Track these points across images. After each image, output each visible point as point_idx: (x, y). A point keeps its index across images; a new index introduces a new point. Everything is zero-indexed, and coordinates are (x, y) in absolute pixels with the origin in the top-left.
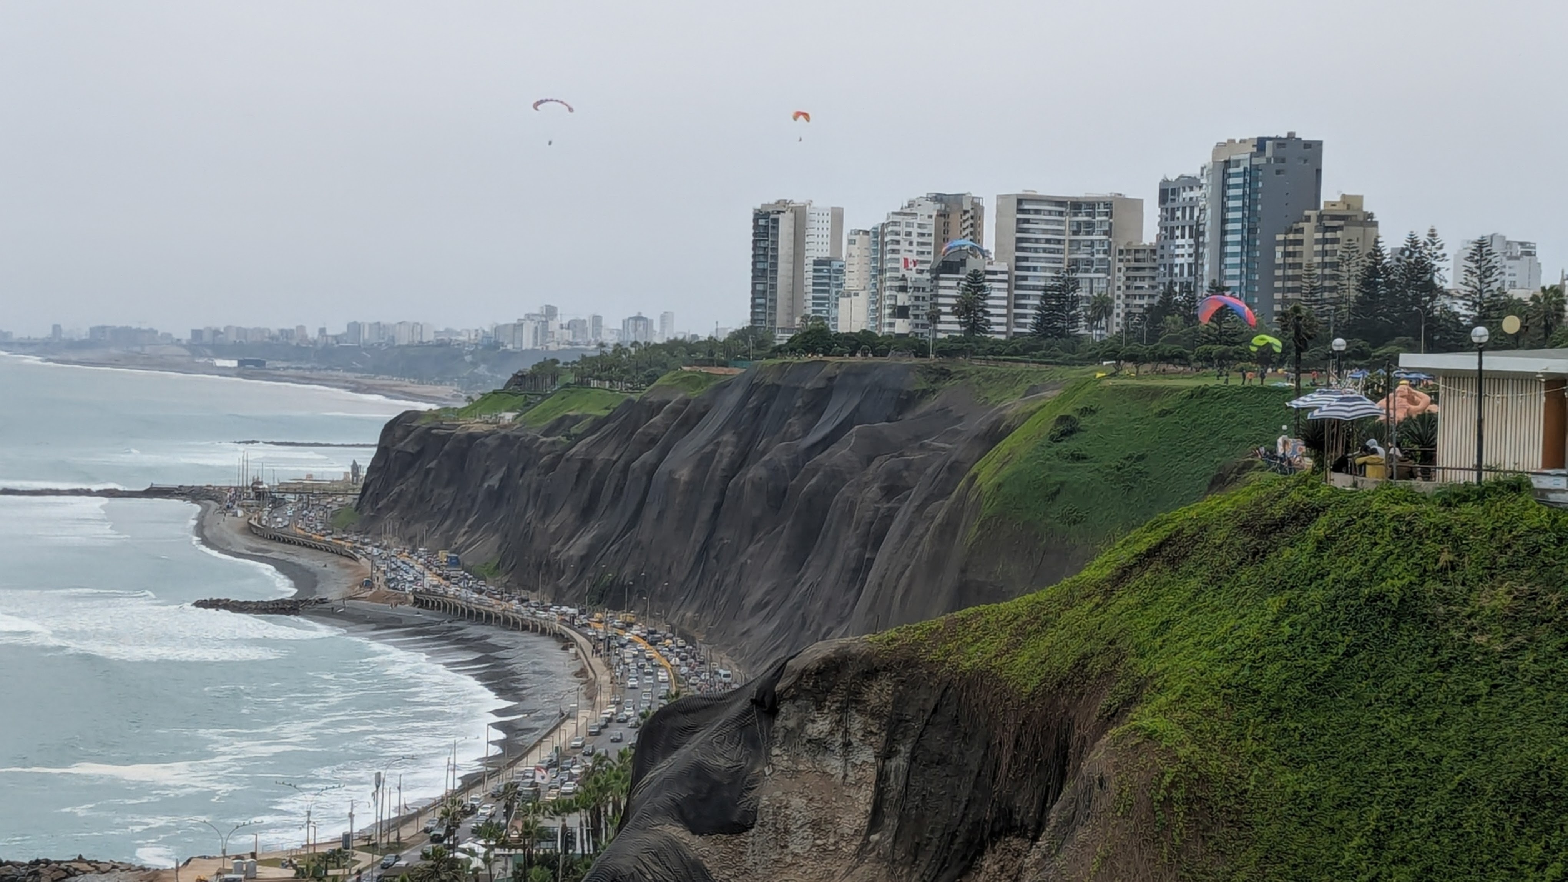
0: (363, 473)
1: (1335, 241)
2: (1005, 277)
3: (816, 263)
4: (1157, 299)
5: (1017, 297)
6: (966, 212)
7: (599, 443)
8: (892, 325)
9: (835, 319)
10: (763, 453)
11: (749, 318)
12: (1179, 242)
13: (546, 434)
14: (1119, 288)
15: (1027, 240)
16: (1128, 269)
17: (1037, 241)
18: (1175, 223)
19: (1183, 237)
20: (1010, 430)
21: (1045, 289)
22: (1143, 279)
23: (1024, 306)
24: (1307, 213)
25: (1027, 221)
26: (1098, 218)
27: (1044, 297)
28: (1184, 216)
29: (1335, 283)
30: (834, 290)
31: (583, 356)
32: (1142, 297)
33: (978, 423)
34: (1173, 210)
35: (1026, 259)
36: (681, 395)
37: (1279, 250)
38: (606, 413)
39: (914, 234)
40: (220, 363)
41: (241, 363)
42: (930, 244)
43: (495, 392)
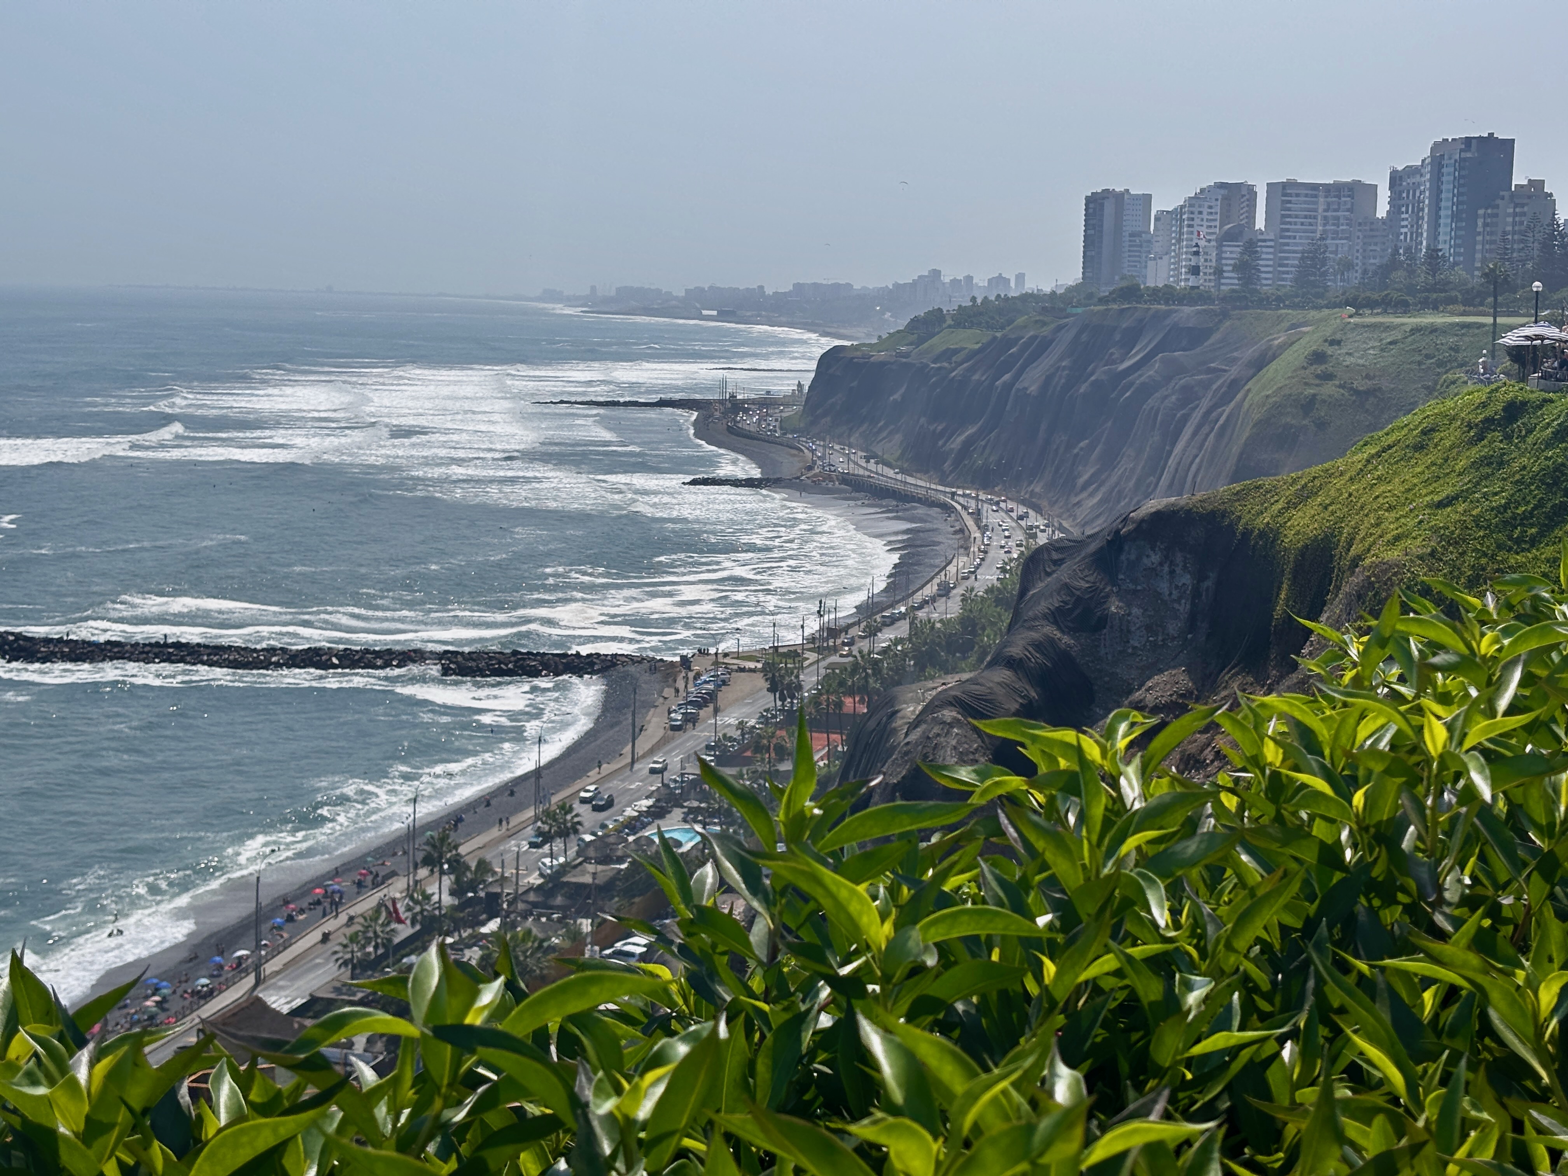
0: (806, 389)
1: (1524, 214)
2: (1272, 244)
3: (1131, 235)
4: (1386, 259)
5: (1281, 258)
6: (1243, 196)
7: (972, 370)
8: (1187, 280)
9: (1145, 277)
10: (1092, 374)
11: (1081, 276)
12: (1404, 216)
13: (934, 362)
14: (1358, 251)
15: (1290, 216)
16: (1365, 237)
17: (1297, 217)
18: (1402, 202)
19: (1407, 212)
20: (1274, 357)
21: (1303, 252)
22: (1376, 244)
23: (1286, 265)
24: (1502, 193)
25: (1290, 202)
26: (1343, 199)
27: (1302, 258)
28: (1408, 197)
29: (1522, 245)
30: (1144, 255)
31: (960, 306)
32: (1375, 258)
33: (1250, 353)
34: (1401, 193)
35: (1288, 230)
36: (1032, 333)
37: (1480, 222)
38: (977, 346)
39: (1205, 213)
40: (705, 312)
41: (720, 313)
42: (1215, 220)
43: (898, 332)
